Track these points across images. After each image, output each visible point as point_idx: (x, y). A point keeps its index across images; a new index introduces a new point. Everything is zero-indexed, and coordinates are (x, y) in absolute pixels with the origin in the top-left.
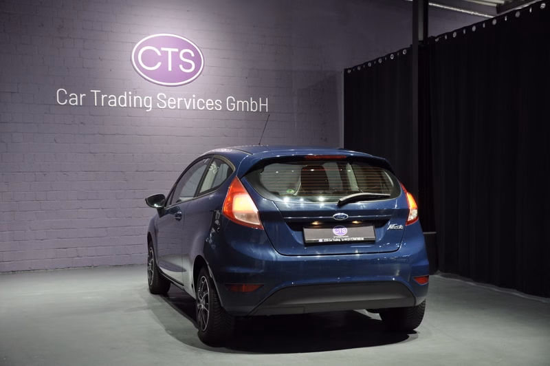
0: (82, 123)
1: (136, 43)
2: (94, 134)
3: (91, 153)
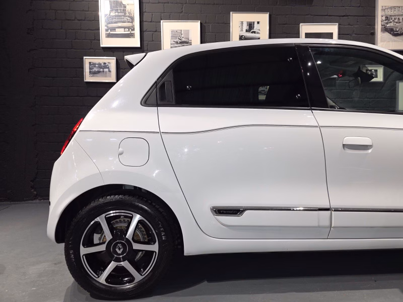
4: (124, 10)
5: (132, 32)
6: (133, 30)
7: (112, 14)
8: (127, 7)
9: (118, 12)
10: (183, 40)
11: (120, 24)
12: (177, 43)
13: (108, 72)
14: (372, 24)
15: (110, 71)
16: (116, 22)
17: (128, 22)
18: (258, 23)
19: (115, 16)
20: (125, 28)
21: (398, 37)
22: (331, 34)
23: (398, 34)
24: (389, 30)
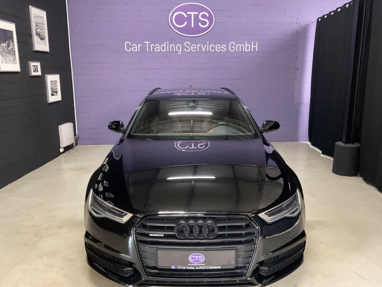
0: (140, 62)
1: (171, 10)
2: (147, 69)
3: (145, 80)
14: (30, 27)
21: (43, 41)
22: (12, 32)
23: (42, 39)
24: (38, 34)
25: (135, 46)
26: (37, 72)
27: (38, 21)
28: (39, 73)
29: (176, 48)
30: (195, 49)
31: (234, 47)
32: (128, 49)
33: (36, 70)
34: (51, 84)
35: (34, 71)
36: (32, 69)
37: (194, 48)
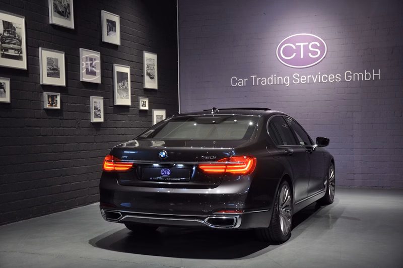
0: (245, 96)
2: (253, 103)
4: (14, 33)
5: (21, 55)
6: (21, 53)
7: (6, 34)
8: (16, 29)
9: (10, 34)
10: (55, 67)
11: (11, 46)
12: (51, 70)
13: (3, 92)
14: (142, 69)
15: (5, 91)
16: (9, 43)
17: (18, 45)
18: (95, 59)
19: (9, 37)
20: (15, 50)
21: (152, 80)
22: (127, 73)
23: (152, 78)
24: (149, 75)
25: (241, 81)
26: (145, 106)
27: (150, 63)
28: (147, 108)
29: (283, 81)
30: (305, 80)
31: (351, 76)
32: (234, 84)
33: (144, 105)
34: (157, 118)
35: (142, 106)
36: (141, 103)
37: (303, 79)
